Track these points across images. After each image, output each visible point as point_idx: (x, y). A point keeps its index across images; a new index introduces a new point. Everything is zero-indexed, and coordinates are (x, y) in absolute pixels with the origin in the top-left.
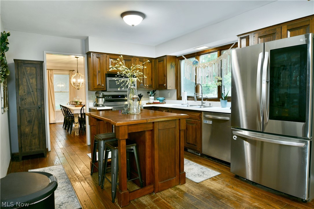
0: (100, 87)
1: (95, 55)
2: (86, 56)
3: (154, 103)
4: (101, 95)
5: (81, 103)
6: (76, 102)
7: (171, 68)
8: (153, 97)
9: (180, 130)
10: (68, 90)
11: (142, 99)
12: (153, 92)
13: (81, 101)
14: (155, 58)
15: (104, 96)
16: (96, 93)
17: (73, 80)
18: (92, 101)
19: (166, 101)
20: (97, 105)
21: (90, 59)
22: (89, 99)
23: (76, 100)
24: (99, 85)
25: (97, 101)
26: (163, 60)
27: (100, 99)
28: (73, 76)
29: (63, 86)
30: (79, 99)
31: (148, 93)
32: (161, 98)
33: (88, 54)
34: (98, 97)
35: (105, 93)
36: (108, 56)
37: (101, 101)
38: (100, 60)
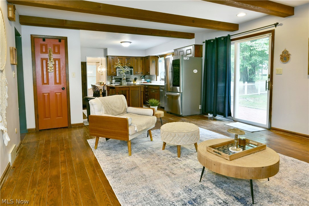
0: (113, 74)
1: (110, 57)
2: (106, 57)
3: (144, 83)
4: (114, 78)
5: (103, 83)
6: (101, 83)
7: (153, 63)
8: (143, 80)
9: (141, 92)
10: (95, 76)
11: (137, 80)
12: (144, 76)
13: (103, 82)
14: (145, 56)
15: (115, 79)
16: (111, 77)
17: (99, 69)
18: (109, 81)
19: (152, 82)
20: (112, 83)
21: (108, 59)
22: (108, 80)
23: (101, 82)
24: (113, 73)
25: (112, 81)
26: (148, 58)
27: (113, 80)
28: (99, 67)
29: (91, 72)
30: (102, 81)
31: (141, 77)
32: (148, 80)
33: (107, 57)
34: (112, 79)
35: (116, 77)
36: (117, 57)
37: (114, 81)
38: (113, 60)
